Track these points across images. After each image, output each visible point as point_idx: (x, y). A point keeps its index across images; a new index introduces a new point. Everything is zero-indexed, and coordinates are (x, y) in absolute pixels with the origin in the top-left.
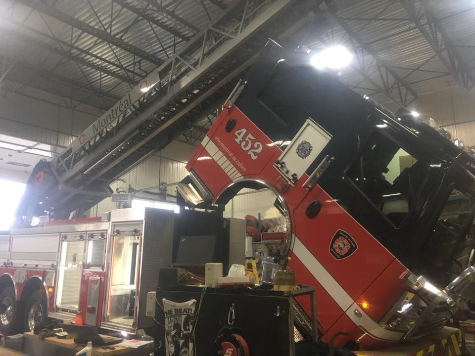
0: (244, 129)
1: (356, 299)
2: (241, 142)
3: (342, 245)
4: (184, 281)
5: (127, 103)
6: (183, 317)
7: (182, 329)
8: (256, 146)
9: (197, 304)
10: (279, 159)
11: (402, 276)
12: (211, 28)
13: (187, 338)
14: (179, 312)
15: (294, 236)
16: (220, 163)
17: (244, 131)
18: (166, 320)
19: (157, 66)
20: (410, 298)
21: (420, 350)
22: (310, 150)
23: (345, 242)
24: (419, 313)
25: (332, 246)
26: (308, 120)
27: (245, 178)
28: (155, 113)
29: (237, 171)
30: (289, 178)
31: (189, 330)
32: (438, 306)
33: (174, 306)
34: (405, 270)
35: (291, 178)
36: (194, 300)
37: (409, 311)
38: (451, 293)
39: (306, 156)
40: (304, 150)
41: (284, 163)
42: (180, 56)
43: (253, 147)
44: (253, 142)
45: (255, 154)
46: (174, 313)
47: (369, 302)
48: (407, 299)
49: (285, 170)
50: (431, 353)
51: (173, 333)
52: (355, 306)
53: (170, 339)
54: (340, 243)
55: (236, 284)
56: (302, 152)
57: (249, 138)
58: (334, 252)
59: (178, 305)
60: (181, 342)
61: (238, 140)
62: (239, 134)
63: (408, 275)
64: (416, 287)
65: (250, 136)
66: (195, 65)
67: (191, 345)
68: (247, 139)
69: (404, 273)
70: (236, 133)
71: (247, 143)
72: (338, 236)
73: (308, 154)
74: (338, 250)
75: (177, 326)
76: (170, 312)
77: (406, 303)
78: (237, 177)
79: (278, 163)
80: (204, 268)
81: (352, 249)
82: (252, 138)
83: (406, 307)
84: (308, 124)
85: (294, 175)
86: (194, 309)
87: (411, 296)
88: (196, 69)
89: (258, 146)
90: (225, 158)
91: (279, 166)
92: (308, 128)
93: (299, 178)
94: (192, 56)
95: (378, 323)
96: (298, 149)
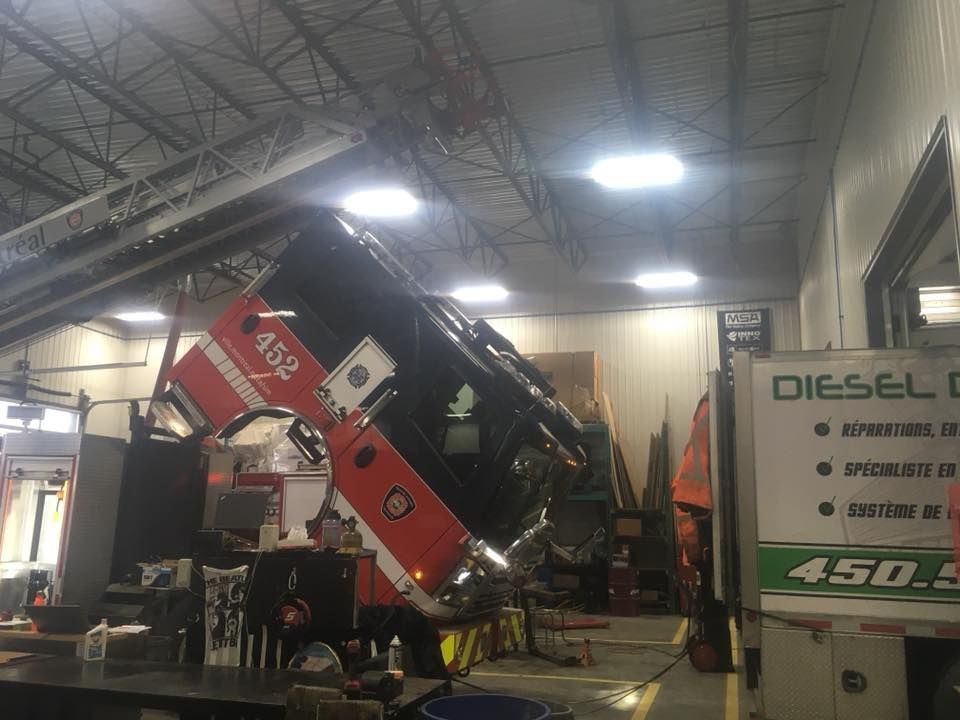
0: (273, 334)
1: (410, 569)
2: (266, 351)
3: (397, 504)
4: (231, 545)
5: (37, 242)
6: (231, 586)
7: (230, 598)
8: (289, 360)
9: (249, 571)
10: (323, 384)
11: (462, 541)
12: (210, 149)
13: (235, 608)
14: (225, 580)
15: (335, 489)
16: (228, 378)
17: (272, 336)
18: (207, 590)
19: (57, 147)
20: (469, 566)
21: (473, 628)
22: (367, 378)
23: (403, 500)
24: (477, 584)
25: (385, 505)
26: (367, 338)
27: (269, 405)
28: (89, 267)
29: (257, 394)
30: (335, 413)
31: (238, 598)
32: (498, 576)
33: (219, 574)
34: (464, 534)
35: (338, 412)
36: (246, 566)
37: (466, 581)
38: (509, 558)
39: (360, 385)
40: (358, 377)
41: (328, 390)
42: (147, 178)
43: (284, 362)
44: (285, 355)
45: (288, 372)
46: (219, 581)
47: (424, 572)
48: (466, 567)
49: (330, 400)
50: (485, 634)
51: (217, 603)
52: (407, 577)
53: (212, 610)
54: (395, 500)
55: (298, 548)
56: (355, 379)
57: (279, 348)
58: (387, 512)
59: (225, 572)
60: (228, 613)
61: (261, 349)
62: (264, 339)
63: (468, 540)
64: (475, 554)
65: (280, 345)
66: (177, 200)
67: (241, 614)
68: (275, 350)
69: (465, 537)
70: (259, 337)
71: (276, 355)
72: (394, 491)
73: (364, 383)
74: (392, 510)
75: (222, 596)
76: (213, 581)
77: (463, 571)
78: (257, 402)
79: (321, 389)
80: (258, 532)
81: (409, 509)
82: (285, 349)
83: (464, 576)
84: (367, 344)
85: (342, 409)
86: (245, 575)
87: (471, 563)
88: (179, 209)
89: (293, 362)
90: (237, 372)
91: (322, 394)
92: (366, 348)
93: (348, 413)
94: (171, 183)
95: (431, 596)
96: (350, 374)
